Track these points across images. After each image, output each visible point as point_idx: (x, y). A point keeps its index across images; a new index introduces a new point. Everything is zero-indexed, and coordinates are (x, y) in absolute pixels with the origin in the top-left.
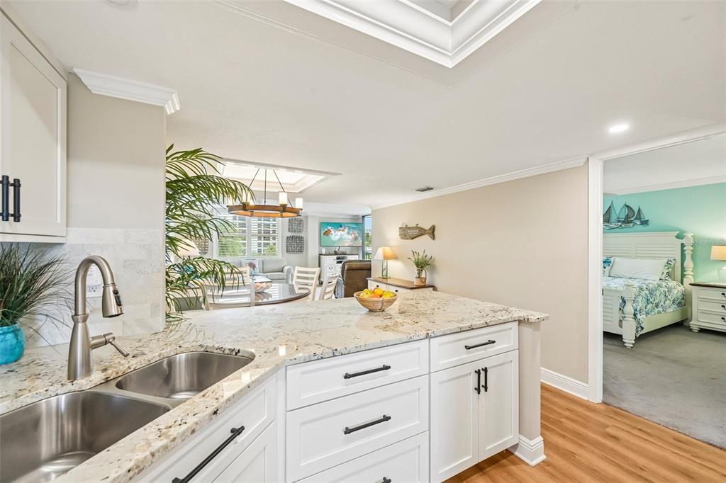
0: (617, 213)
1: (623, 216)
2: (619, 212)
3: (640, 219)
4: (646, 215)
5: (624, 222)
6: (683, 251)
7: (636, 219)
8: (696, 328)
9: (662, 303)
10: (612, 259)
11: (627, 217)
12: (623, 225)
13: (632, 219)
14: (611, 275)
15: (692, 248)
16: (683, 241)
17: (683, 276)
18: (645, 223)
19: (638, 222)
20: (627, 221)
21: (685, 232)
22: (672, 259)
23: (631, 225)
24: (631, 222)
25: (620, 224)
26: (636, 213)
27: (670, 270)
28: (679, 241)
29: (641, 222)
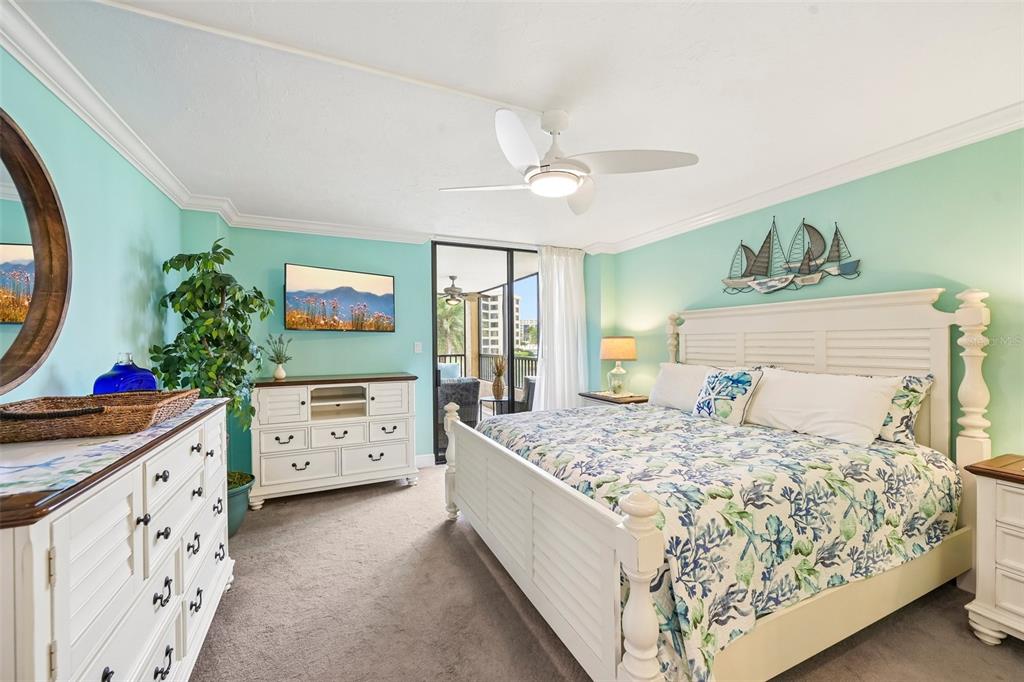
0: (786, 246)
1: (798, 256)
2: (790, 247)
3: (839, 258)
4: (854, 249)
5: (800, 272)
6: (955, 350)
7: (829, 260)
8: (989, 634)
9: (857, 542)
10: (754, 376)
11: (809, 256)
12: (798, 281)
13: (819, 262)
14: (752, 419)
15: (986, 341)
16: (958, 318)
17: (955, 430)
18: (851, 269)
19: (833, 269)
20: (808, 267)
21: (962, 288)
22: (922, 376)
23: (817, 276)
24: (817, 269)
25: (791, 277)
26: (829, 242)
27: (914, 409)
28: (945, 319)
29: (841, 267)
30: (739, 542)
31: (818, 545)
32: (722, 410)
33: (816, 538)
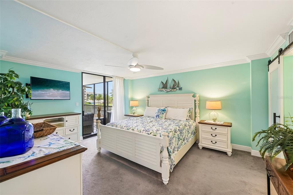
1: (172, 85)
2: (170, 84)
3: (179, 87)
4: (181, 85)
5: (172, 88)
6: (195, 104)
7: (177, 87)
8: (201, 147)
9: (187, 137)
10: (166, 109)
11: (174, 86)
12: (172, 90)
13: (176, 87)
14: (166, 118)
15: (199, 102)
16: (196, 98)
17: (195, 117)
18: (181, 89)
19: (178, 89)
20: (174, 88)
21: (196, 94)
22: (191, 108)
23: (175, 90)
24: (175, 88)
25: (171, 89)
26: (177, 84)
27: (190, 114)
28: (194, 99)
29: (179, 88)
30: (174, 139)
31: (183, 138)
32: (161, 117)
33: (183, 137)
